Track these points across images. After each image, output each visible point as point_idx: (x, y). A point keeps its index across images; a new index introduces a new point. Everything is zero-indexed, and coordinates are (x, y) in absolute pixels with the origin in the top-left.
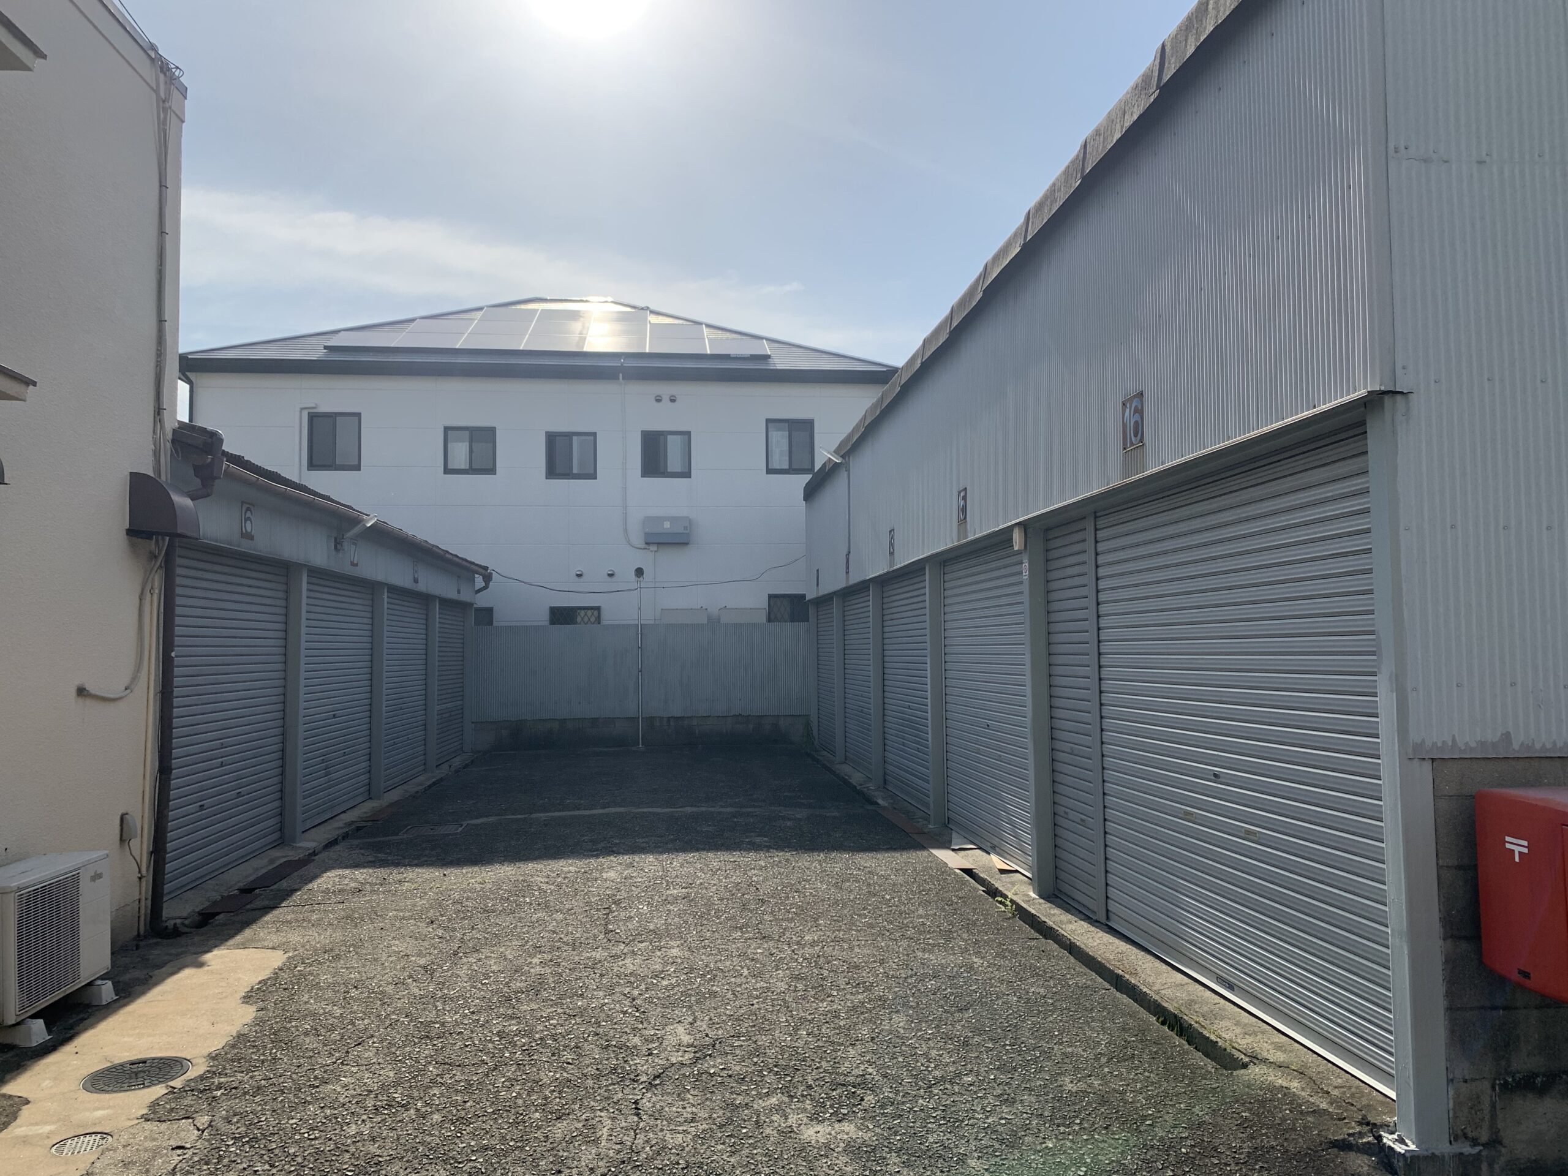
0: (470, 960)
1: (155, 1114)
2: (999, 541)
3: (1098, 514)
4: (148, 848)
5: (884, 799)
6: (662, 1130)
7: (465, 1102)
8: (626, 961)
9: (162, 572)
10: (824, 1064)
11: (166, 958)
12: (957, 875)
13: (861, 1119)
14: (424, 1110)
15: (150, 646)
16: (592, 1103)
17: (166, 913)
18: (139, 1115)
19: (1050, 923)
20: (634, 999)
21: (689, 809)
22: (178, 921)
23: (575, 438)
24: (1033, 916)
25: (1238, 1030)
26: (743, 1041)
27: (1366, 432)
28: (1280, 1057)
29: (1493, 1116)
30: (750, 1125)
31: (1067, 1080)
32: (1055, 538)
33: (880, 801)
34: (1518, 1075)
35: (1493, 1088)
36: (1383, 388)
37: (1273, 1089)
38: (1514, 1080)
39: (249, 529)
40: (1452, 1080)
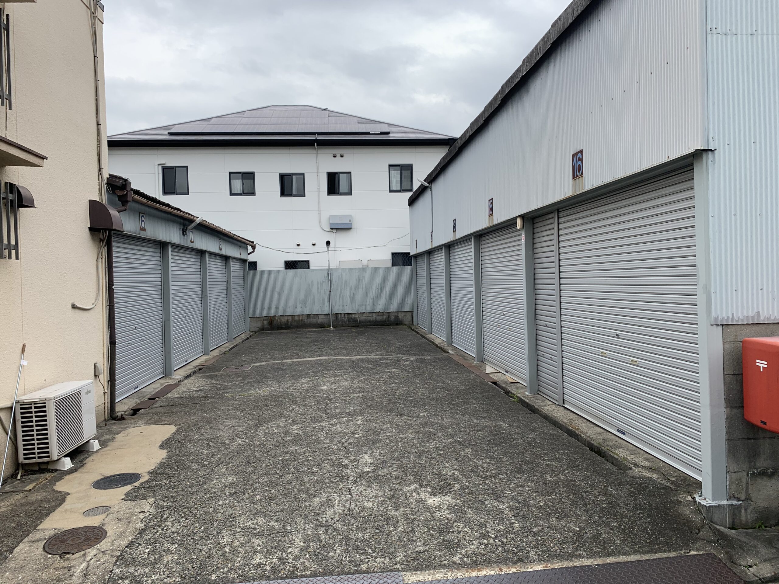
0: (263, 428)
1: (128, 497)
2: (509, 224)
3: (560, 210)
4: (107, 379)
5: (452, 350)
6: (363, 501)
7: (270, 490)
8: (337, 427)
9: (106, 248)
10: (434, 470)
11: (120, 429)
12: (490, 385)
13: (454, 494)
14: (252, 494)
15: (102, 283)
16: (329, 490)
17: (117, 409)
18: (121, 498)
19: (536, 406)
20: (343, 444)
21: (358, 357)
22: (123, 413)
23: (294, 177)
24: (527, 403)
25: (627, 453)
26: (396, 461)
27: (693, 169)
28: (647, 464)
29: (747, 489)
30: (403, 498)
31: (548, 476)
32: (537, 222)
33: (450, 351)
34: (759, 469)
35: (748, 475)
36: (702, 148)
37: (643, 478)
38: (757, 471)
39: (143, 226)
40: (728, 472)
